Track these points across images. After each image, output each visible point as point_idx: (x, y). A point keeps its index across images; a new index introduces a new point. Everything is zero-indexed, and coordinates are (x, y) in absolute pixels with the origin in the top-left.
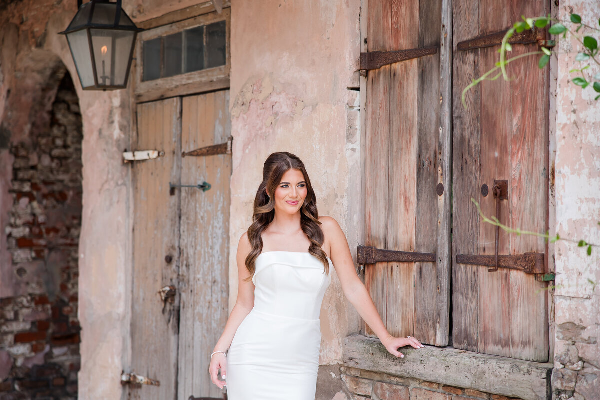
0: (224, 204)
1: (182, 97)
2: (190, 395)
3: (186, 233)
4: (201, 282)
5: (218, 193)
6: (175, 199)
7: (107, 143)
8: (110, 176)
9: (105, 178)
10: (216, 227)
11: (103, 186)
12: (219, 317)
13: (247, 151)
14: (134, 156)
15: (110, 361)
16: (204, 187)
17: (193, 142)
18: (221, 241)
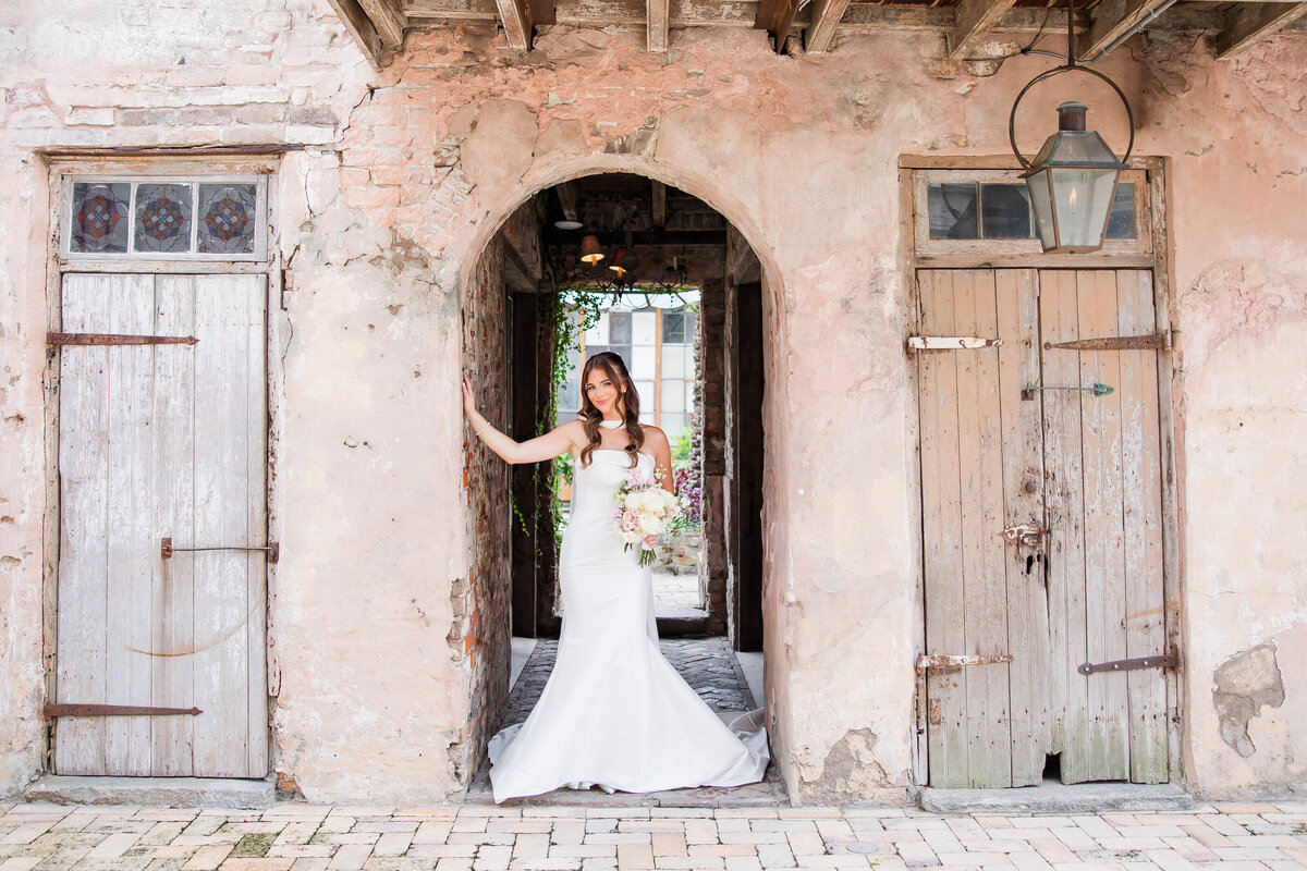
0: (1143, 412)
1: (1039, 269)
2: (1082, 662)
3: (1059, 451)
4: (1099, 512)
5: (1130, 398)
6: (1032, 406)
7: (868, 321)
8: (877, 370)
9: (865, 372)
10: (1128, 441)
11: (858, 385)
12: (1142, 555)
13: (1219, 348)
14: (925, 342)
15: (895, 643)
16: (1098, 390)
17: (1069, 330)
18: (1139, 458)
